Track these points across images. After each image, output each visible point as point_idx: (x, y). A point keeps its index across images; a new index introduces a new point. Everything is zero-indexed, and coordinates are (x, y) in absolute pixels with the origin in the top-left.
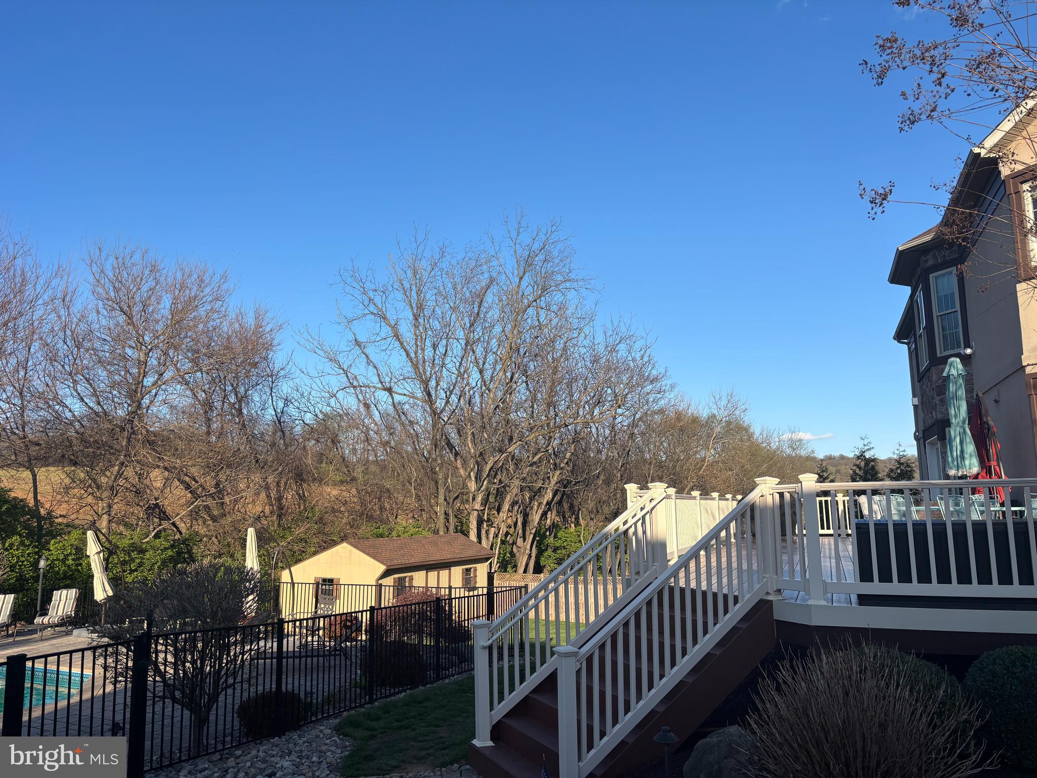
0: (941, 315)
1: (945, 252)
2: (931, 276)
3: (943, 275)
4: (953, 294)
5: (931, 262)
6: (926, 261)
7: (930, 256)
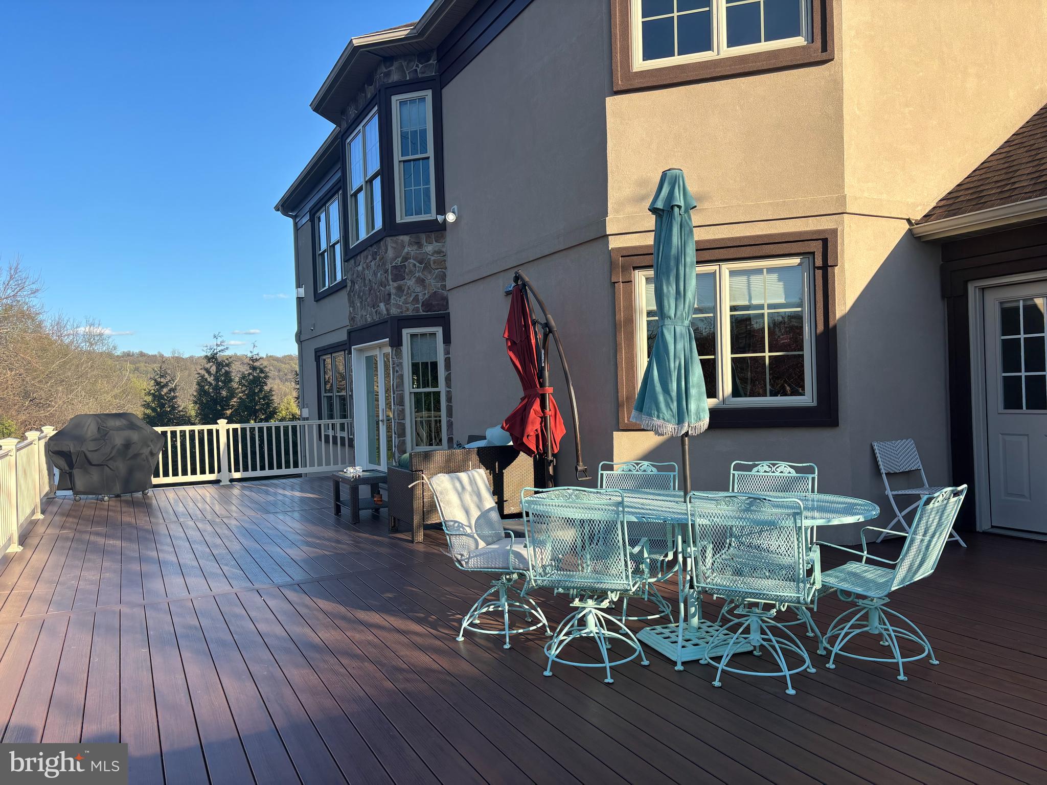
0: (404, 161)
1: (417, 66)
2: (394, 99)
3: (412, 101)
4: (424, 132)
5: (395, 77)
6: (388, 74)
7: (393, 68)
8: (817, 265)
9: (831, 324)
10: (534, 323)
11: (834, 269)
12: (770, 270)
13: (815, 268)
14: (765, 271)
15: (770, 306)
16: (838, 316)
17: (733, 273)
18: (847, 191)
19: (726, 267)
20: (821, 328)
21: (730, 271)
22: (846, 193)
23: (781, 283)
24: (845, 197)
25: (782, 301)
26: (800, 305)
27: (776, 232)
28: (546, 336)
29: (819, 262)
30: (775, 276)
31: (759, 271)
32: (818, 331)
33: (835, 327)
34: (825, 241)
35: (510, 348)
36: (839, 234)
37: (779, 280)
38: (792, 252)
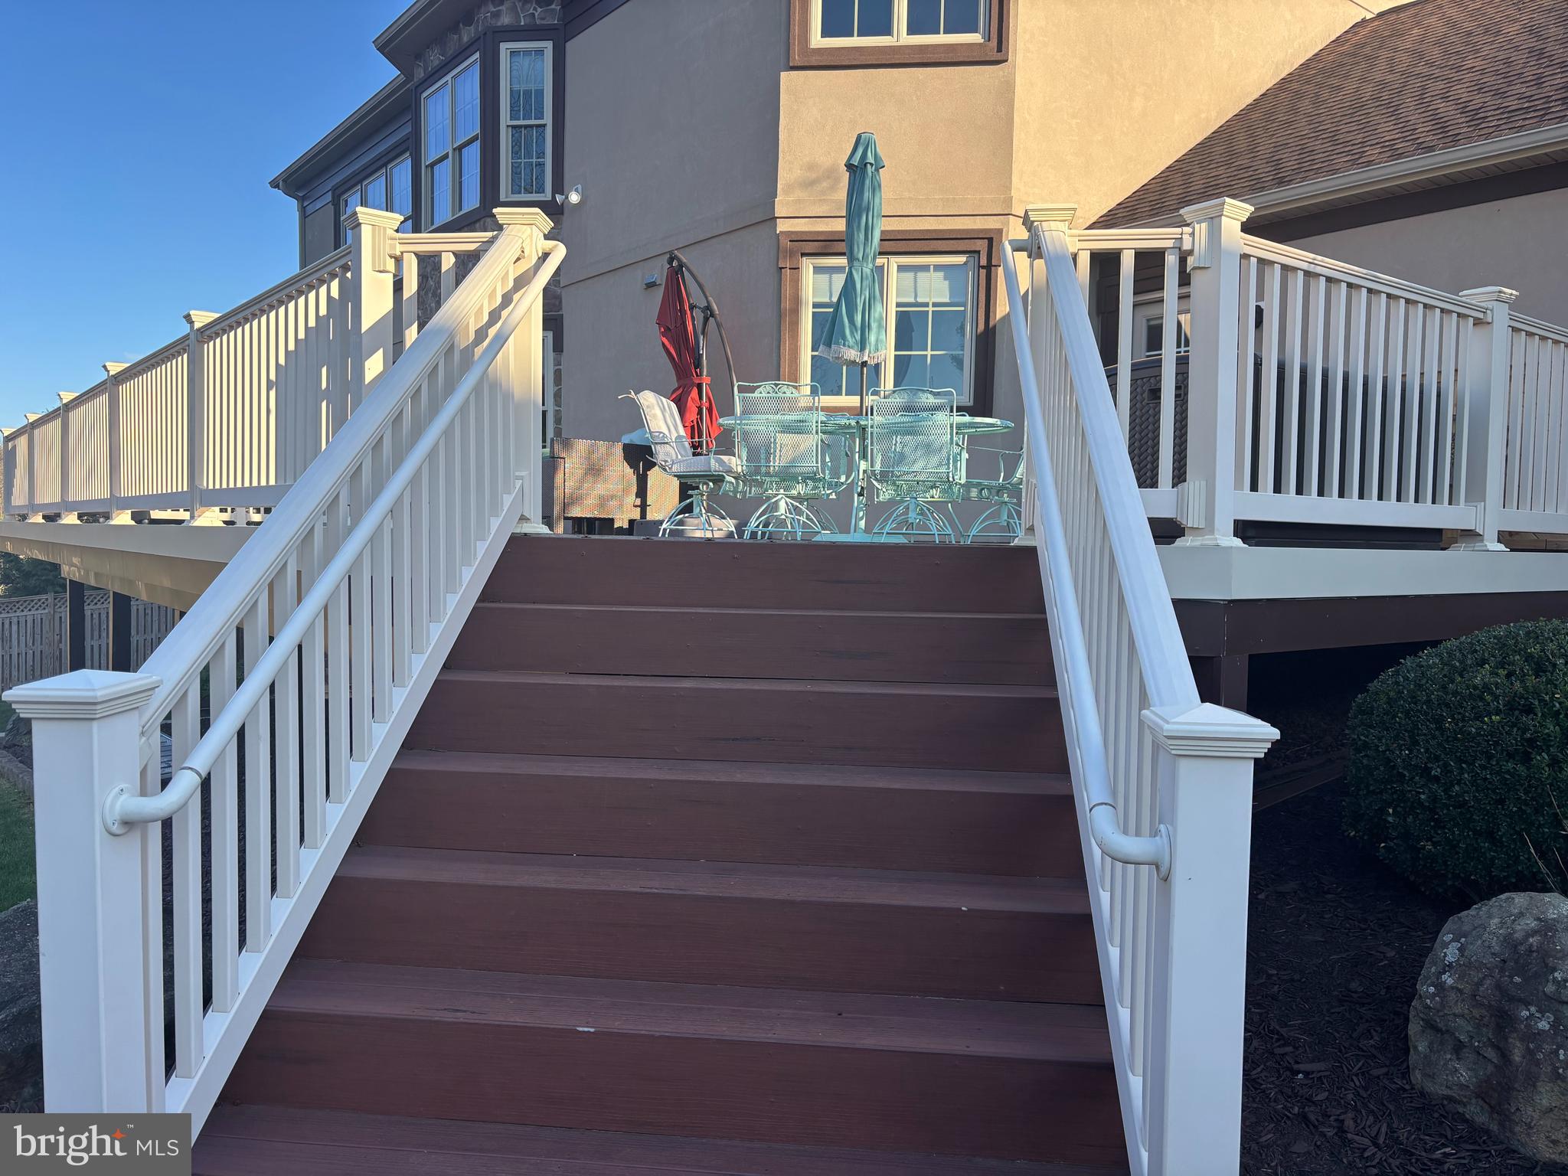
0: (514, 127)
1: (535, 9)
2: (504, 46)
3: (527, 52)
4: (540, 93)
5: (505, 20)
6: (496, 15)
8: (981, 264)
9: (991, 324)
10: (692, 307)
11: (997, 269)
12: (938, 268)
13: (979, 266)
14: (932, 267)
15: (935, 305)
16: (998, 317)
17: (901, 268)
18: (1013, 193)
19: (895, 261)
20: (981, 327)
21: (898, 266)
22: (1012, 194)
23: (947, 282)
24: (1011, 198)
25: (947, 300)
26: (964, 305)
27: (945, 228)
28: (706, 320)
29: (984, 262)
30: (941, 274)
31: (925, 268)
32: (979, 331)
33: (995, 327)
34: (990, 240)
35: (664, 334)
36: (1004, 234)
37: (945, 279)
38: (959, 249)
